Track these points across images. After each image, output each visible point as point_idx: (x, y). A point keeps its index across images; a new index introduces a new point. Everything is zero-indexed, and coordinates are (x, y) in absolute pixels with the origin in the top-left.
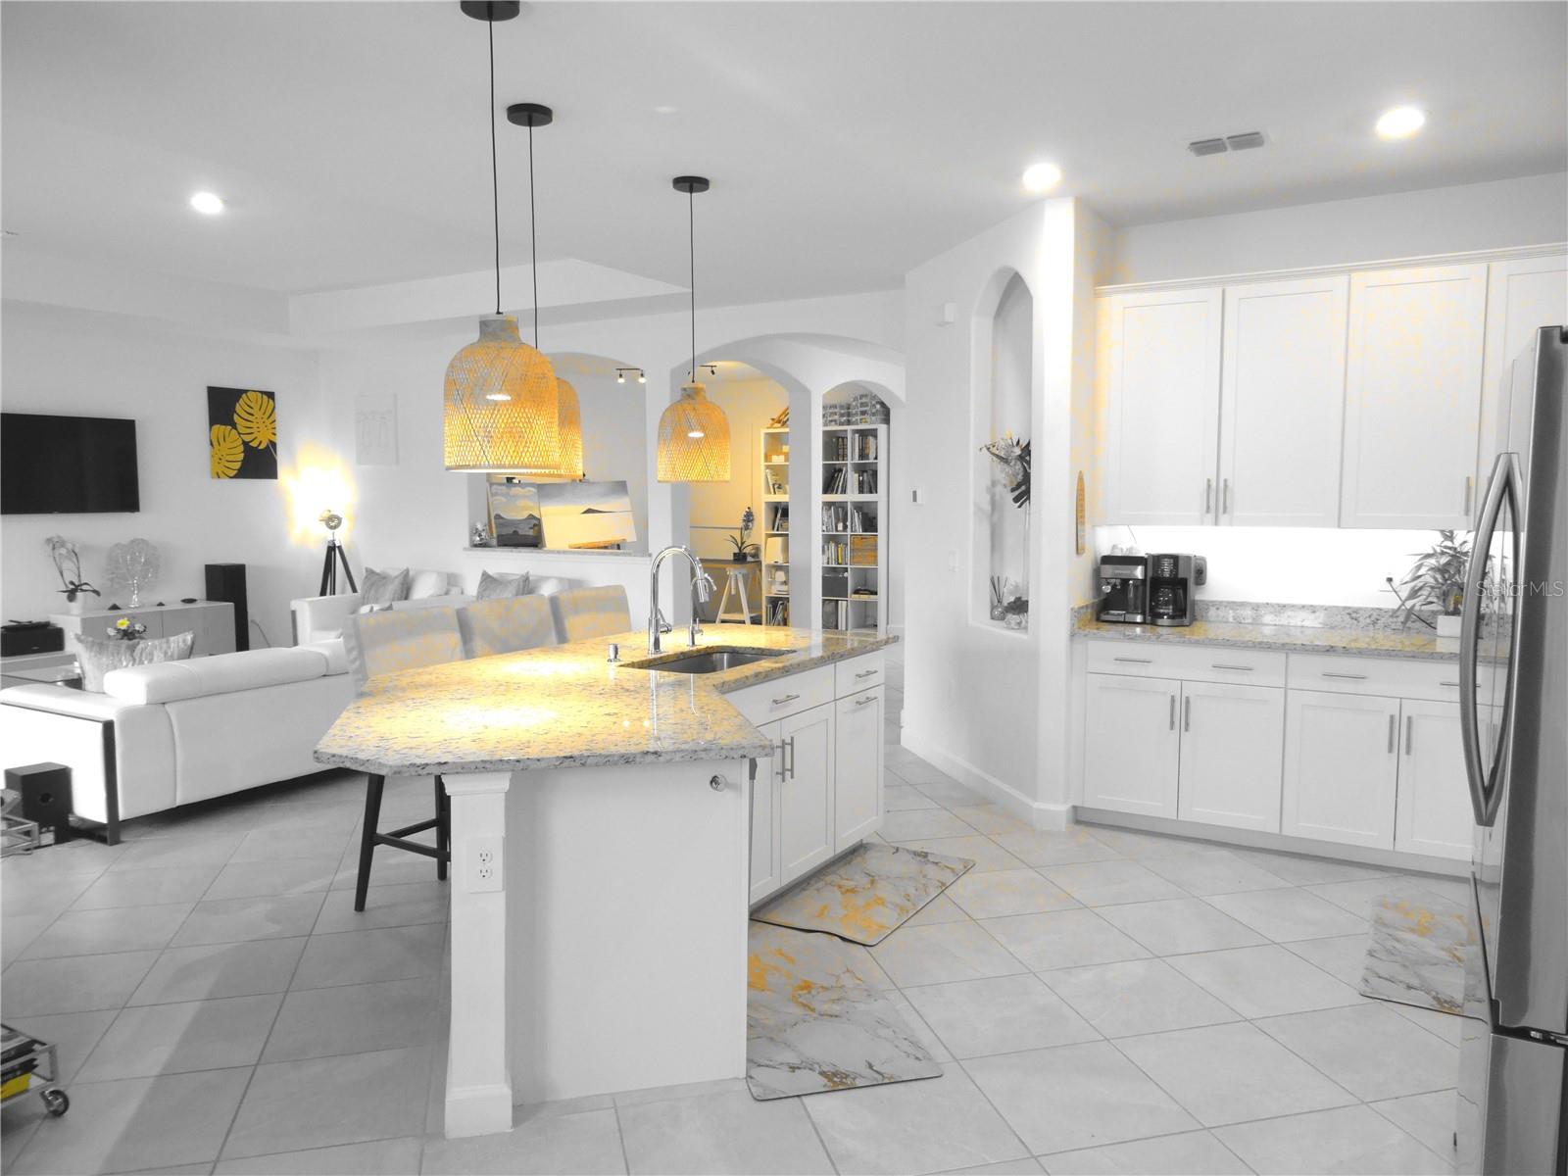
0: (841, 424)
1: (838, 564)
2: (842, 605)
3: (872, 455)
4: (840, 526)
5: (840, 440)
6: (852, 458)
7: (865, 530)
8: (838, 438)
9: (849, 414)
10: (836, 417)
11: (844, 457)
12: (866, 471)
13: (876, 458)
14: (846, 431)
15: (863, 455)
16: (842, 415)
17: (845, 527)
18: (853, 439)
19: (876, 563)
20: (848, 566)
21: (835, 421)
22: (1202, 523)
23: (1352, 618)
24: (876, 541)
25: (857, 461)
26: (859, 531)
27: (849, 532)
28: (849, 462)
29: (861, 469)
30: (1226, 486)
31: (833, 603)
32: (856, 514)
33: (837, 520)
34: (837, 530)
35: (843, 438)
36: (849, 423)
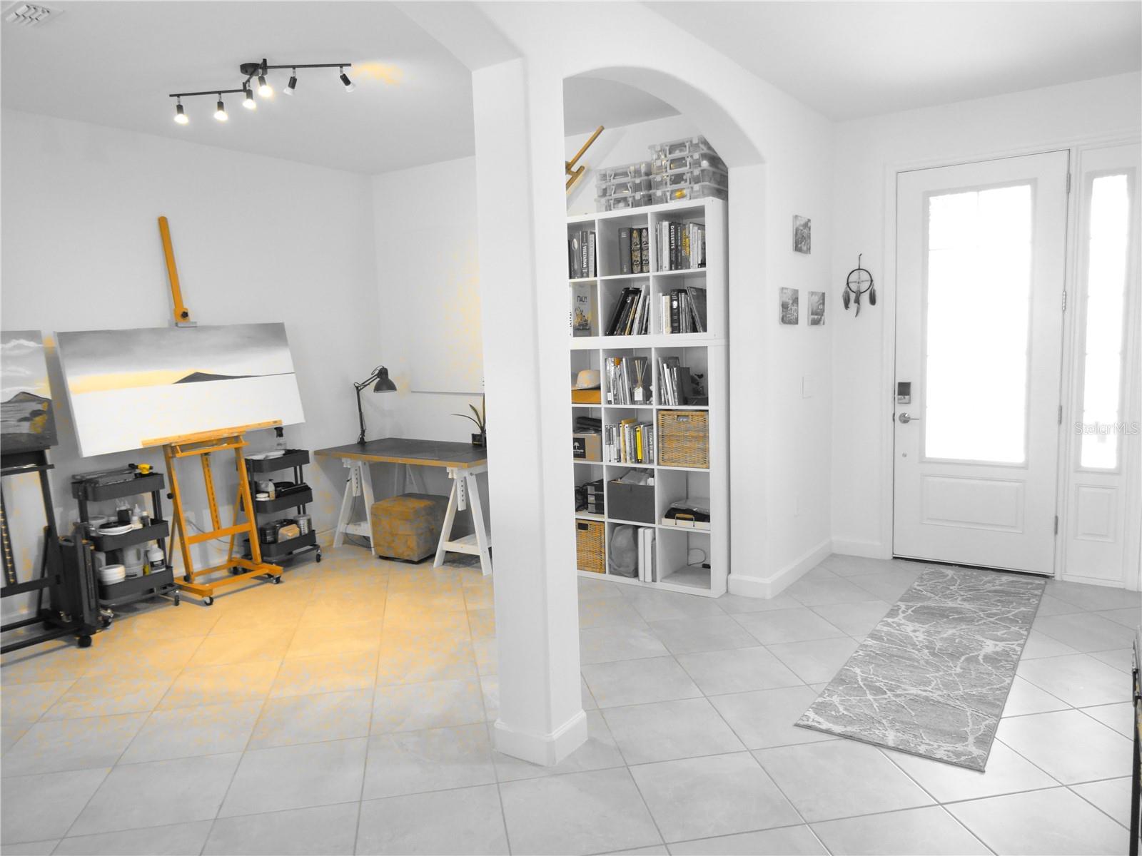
0: (636, 204)
1: (638, 461)
2: (645, 536)
3: (695, 258)
4: (639, 394)
5: (635, 234)
6: (657, 268)
7: (684, 400)
8: (631, 231)
9: (649, 186)
10: (627, 193)
11: (643, 264)
12: (685, 291)
13: (703, 264)
14: (645, 217)
15: (678, 259)
16: (637, 188)
17: (648, 395)
18: (658, 232)
19: (705, 462)
20: (655, 466)
21: (625, 199)
24: (705, 421)
25: (666, 271)
26: (673, 405)
27: (654, 405)
28: (652, 273)
29: (674, 288)
31: (630, 532)
32: (667, 371)
33: (634, 382)
34: (633, 401)
35: (640, 231)
36: (649, 200)
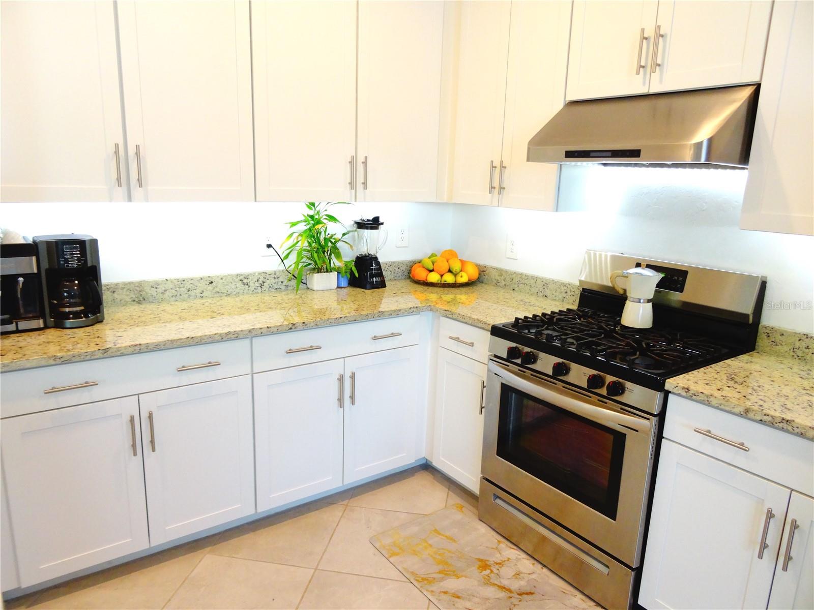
22: (111, 200)
23: (244, 284)
30: (137, 154)
